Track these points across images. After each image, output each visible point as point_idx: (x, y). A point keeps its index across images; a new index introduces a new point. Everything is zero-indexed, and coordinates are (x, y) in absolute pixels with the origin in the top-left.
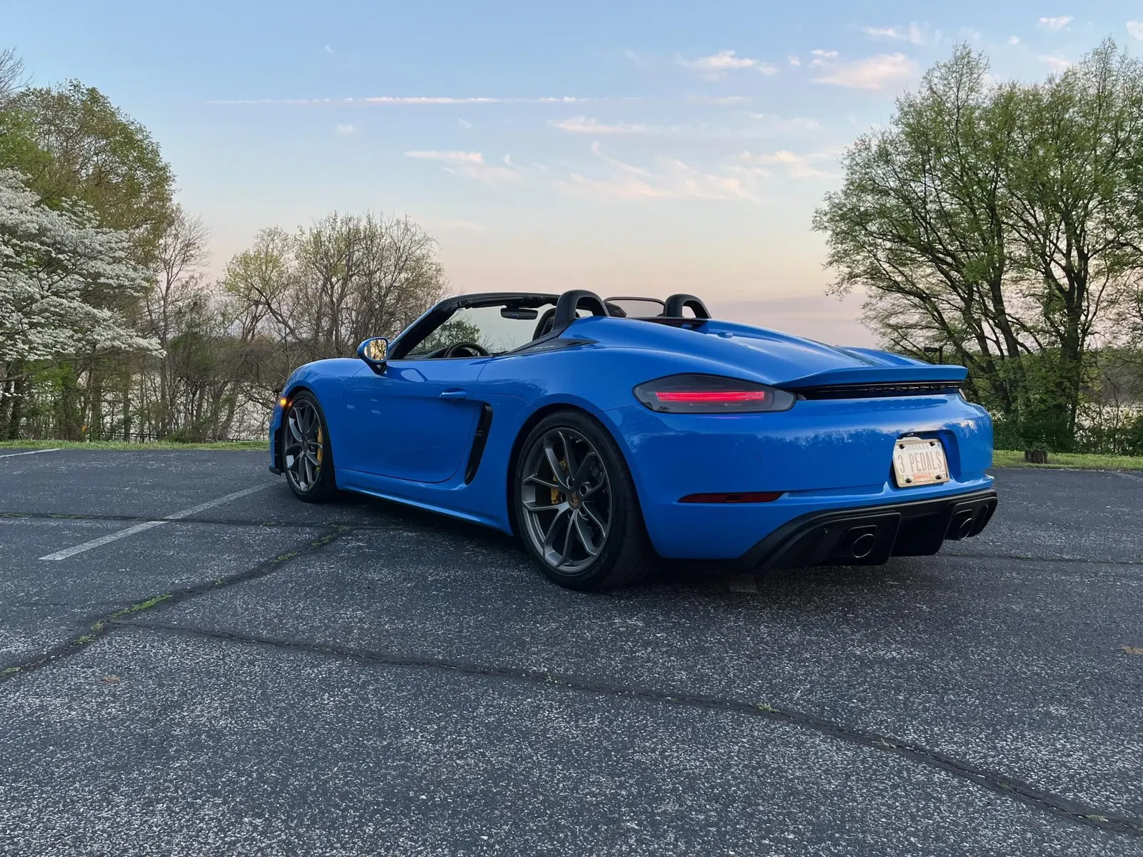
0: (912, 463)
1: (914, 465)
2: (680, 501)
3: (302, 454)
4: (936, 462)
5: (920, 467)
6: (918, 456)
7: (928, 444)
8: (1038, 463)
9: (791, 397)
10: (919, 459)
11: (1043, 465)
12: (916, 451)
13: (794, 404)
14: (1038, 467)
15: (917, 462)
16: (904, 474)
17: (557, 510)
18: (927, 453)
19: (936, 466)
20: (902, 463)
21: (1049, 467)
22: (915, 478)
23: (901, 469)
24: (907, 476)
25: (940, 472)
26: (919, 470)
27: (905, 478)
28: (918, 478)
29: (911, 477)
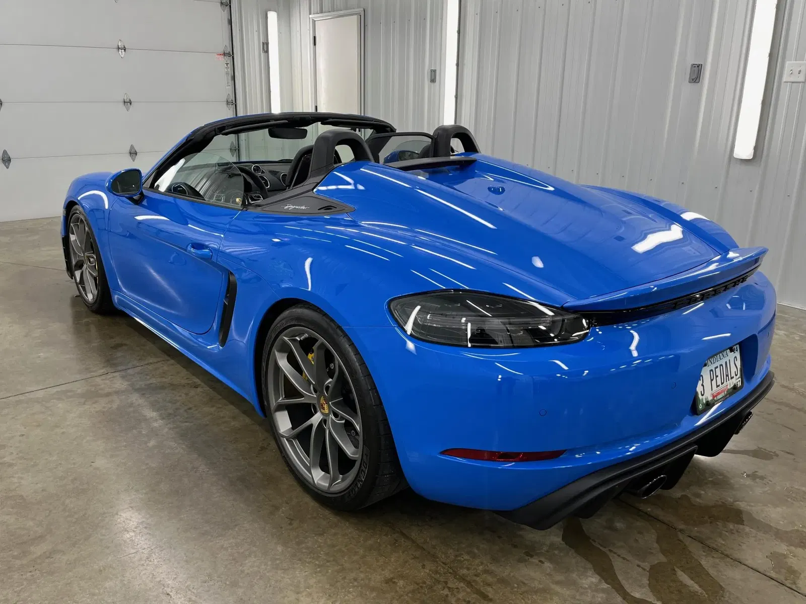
0: (712, 380)
1: (714, 382)
2: (444, 453)
4: (734, 369)
5: (719, 383)
6: (718, 370)
7: (728, 351)
10: (718, 373)
12: (717, 364)
15: (717, 376)
16: (704, 397)
18: (726, 363)
19: (733, 375)
20: (703, 385)
22: (714, 397)
23: (701, 392)
24: (706, 399)
25: (736, 381)
26: (718, 386)
27: (704, 401)
28: (716, 396)
29: (710, 398)
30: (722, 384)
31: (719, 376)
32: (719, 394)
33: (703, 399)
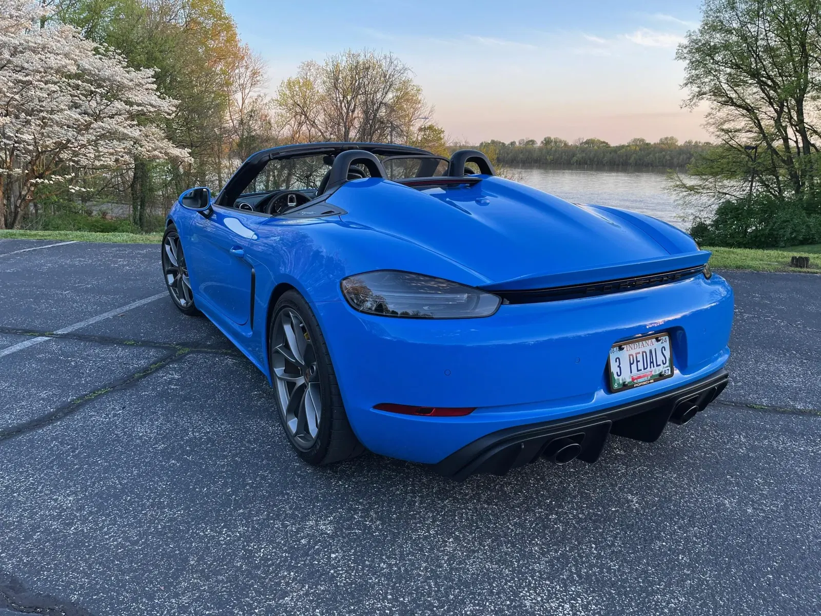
0: (631, 364)
1: (634, 367)
2: (375, 407)
3: (179, 276)
4: (660, 358)
5: (641, 368)
6: (640, 356)
7: (654, 340)
8: (801, 267)
9: (496, 300)
10: (640, 358)
11: (805, 270)
12: (638, 350)
13: (498, 309)
14: (800, 272)
15: (638, 362)
16: (620, 378)
17: (295, 384)
18: (651, 351)
19: (660, 362)
20: (619, 366)
21: (808, 272)
22: (633, 379)
23: (617, 373)
24: (622, 380)
25: (664, 369)
26: (638, 371)
27: (621, 382)
28: (636, 379)
29: (628, 380)
30: (644, 369)
31: (641, 361)
32: (640, 377)
33: (619, 380)
